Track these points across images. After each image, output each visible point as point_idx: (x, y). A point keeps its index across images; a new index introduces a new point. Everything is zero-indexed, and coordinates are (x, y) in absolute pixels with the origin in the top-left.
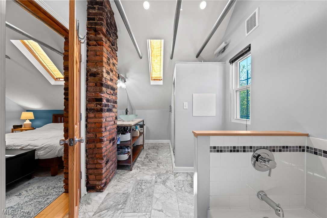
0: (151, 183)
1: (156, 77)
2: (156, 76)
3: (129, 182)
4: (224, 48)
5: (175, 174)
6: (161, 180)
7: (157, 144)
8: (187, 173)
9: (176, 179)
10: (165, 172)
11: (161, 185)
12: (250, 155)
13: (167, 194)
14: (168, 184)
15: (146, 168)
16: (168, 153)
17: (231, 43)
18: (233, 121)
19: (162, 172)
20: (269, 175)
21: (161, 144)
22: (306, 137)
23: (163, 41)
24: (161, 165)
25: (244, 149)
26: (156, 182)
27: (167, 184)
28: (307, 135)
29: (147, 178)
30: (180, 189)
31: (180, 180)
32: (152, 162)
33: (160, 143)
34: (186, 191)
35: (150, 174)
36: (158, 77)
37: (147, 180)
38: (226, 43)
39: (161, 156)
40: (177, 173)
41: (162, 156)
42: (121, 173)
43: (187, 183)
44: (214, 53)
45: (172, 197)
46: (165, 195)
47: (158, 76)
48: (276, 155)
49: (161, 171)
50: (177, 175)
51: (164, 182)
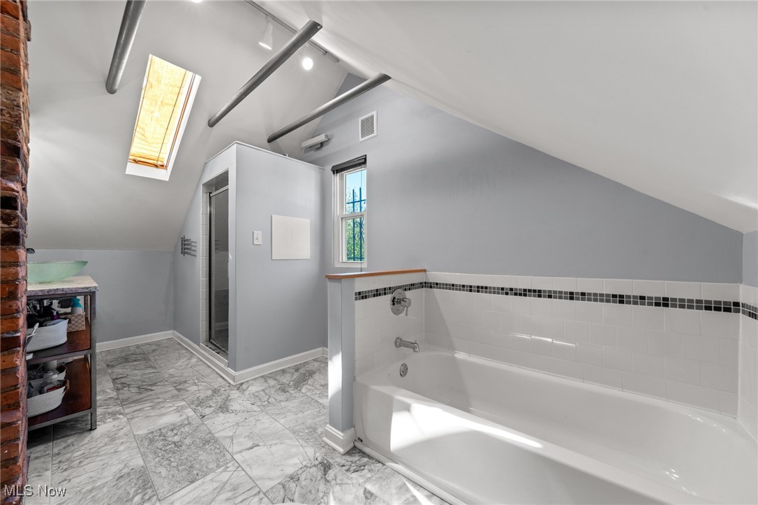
0: (189, 424)
1: (143, 155)
2: (143, 151)
3: (116, 452)
4: (322, 144)
5: (239, 387)
6: (213, 408)
7: (132, 349)
8: (262, 376)
9: (247, 393)
10: (210, 392)
11: (221, 414)
12: (389, 297)
13: (247, 420)
14: (234, 406)
15: (147, 405)
16: (187, 358)
17: (333, 140)
18: (338, 265)
19: (202, 396)
20: (406, 315)
21: (148, 346)
22: (424, 273)
23: (198, 78)
24: (187, 385)
25: (377, 293)
26: (204, 417)
27: (231, 408)
28: (425, 271)
29: (171, 418)
30: (266, 403)
31: (258, 392)
32: (153, 388)
33: (143, 345)
34: (281, 401)
35: (174, 410)
36: (153, 157)
37: (174, 425)
38: (326, 136)
39: (172, 370)
40: (242, 384)
41: (173, 368)
42: (56, 450)
43: (273, 391)
44: (301, 144)
45: (259, 420)
46: (243, 424)
47: (154, 154)
48: (408, 294)
49: (198, 395)
50: (244, 386)
51: (224, 408)
